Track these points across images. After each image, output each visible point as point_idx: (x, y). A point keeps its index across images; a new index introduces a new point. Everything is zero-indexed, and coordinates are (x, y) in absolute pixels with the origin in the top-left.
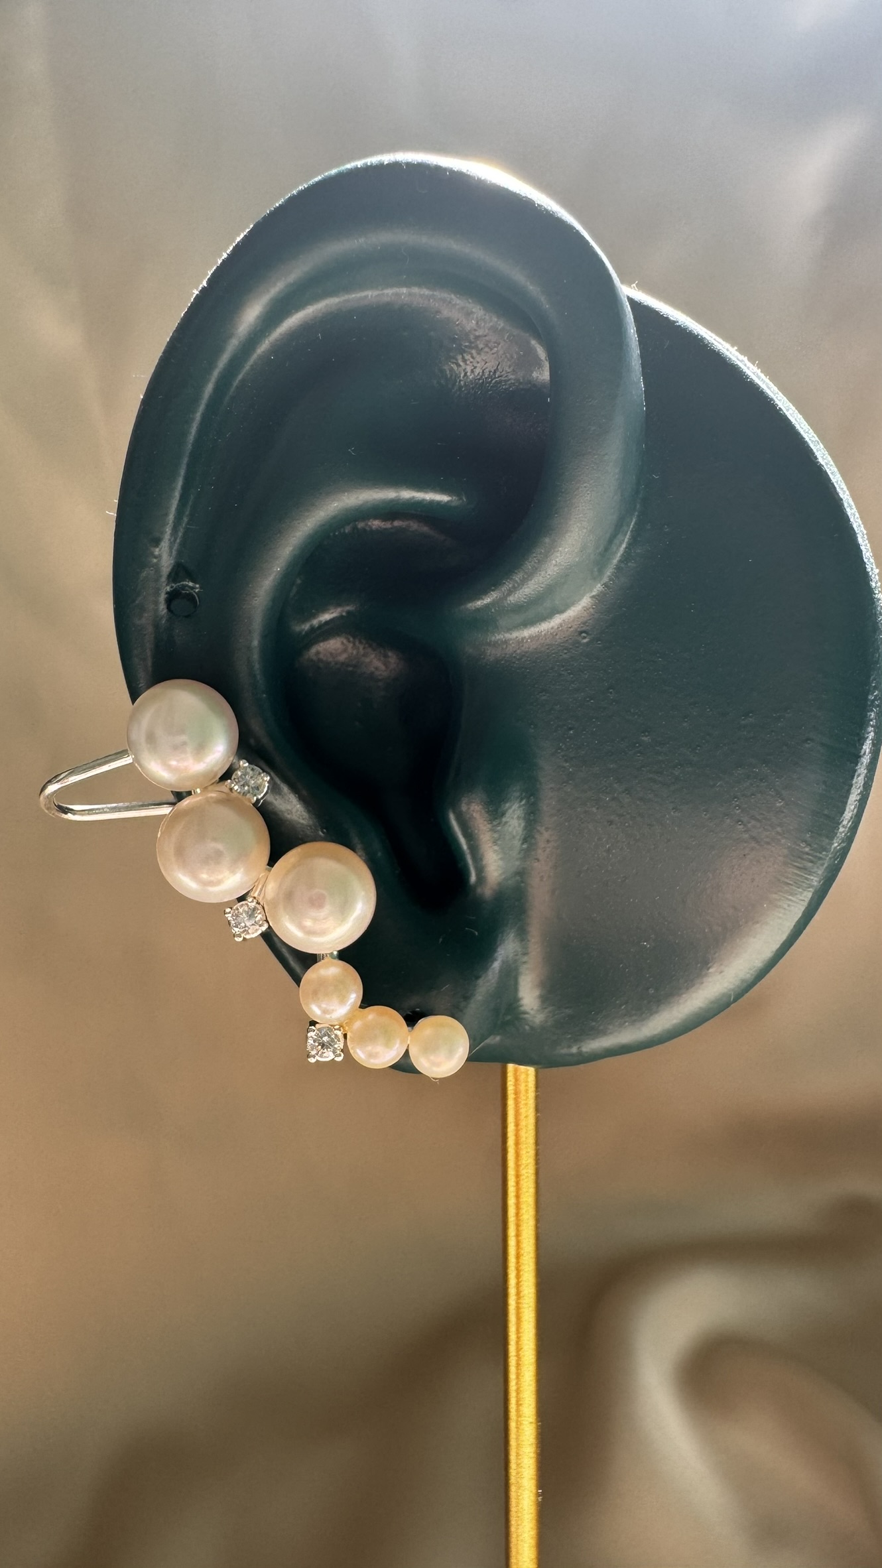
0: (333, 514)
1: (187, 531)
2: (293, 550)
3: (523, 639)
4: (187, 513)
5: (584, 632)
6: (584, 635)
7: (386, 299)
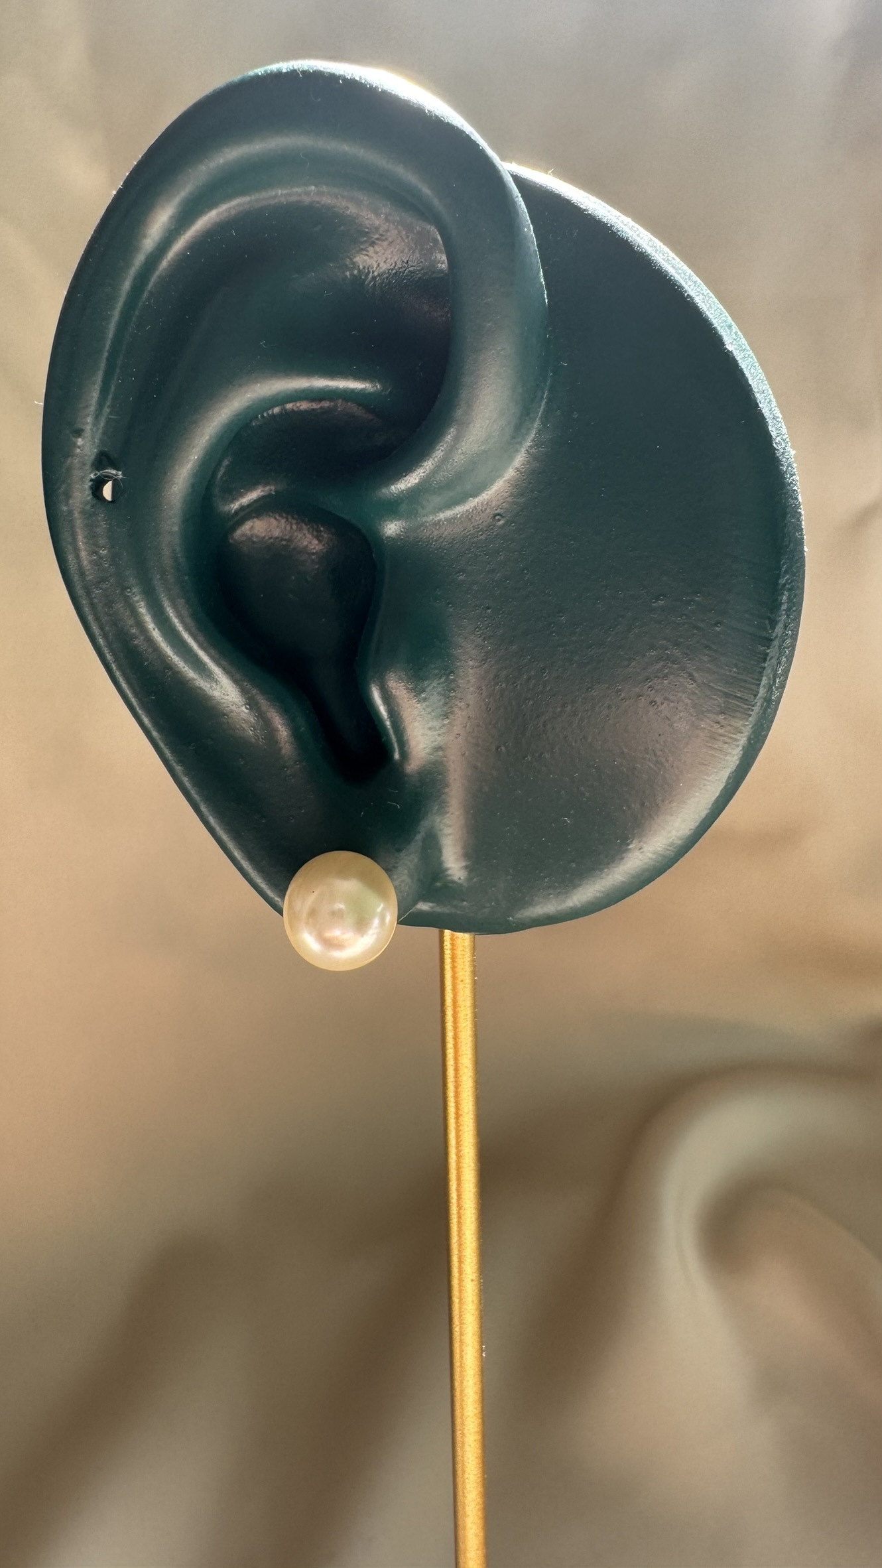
0: (247, 404)
1: (108, 421)
2: (209, 440)
3: (439, 521)
4: (108, 403)
5: (498, 514)
6: (498, 517)
7: (294, 199)
